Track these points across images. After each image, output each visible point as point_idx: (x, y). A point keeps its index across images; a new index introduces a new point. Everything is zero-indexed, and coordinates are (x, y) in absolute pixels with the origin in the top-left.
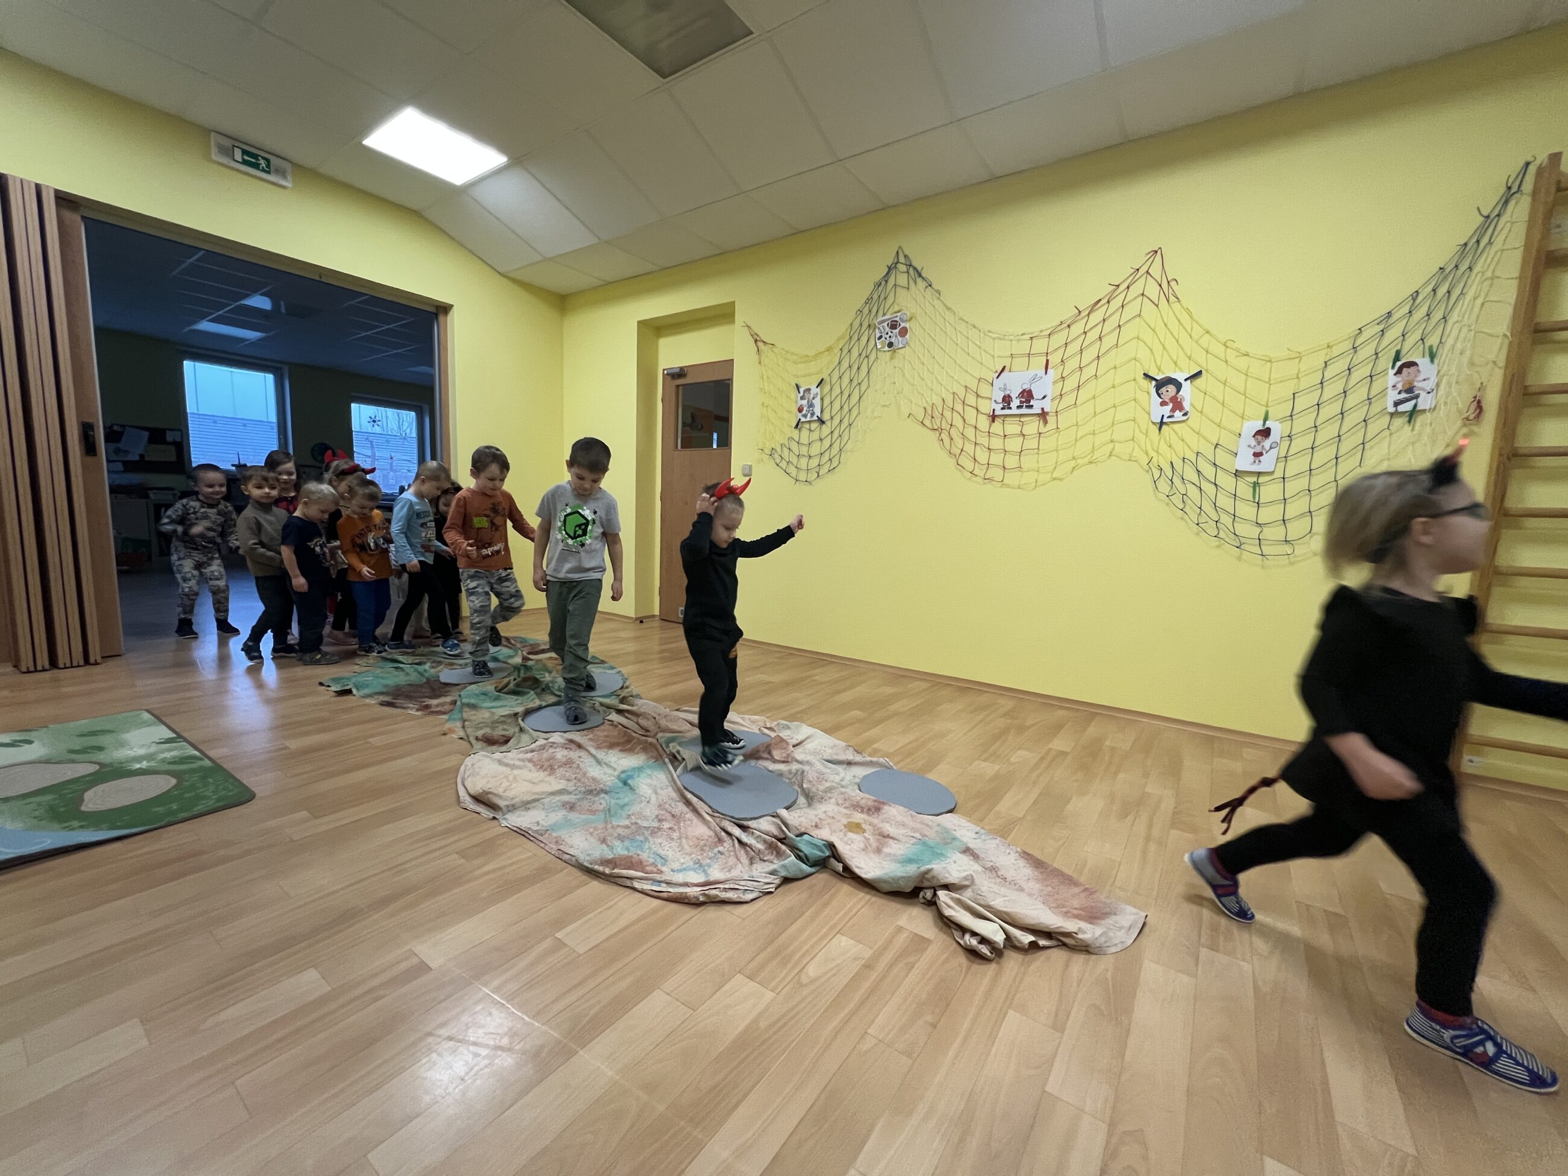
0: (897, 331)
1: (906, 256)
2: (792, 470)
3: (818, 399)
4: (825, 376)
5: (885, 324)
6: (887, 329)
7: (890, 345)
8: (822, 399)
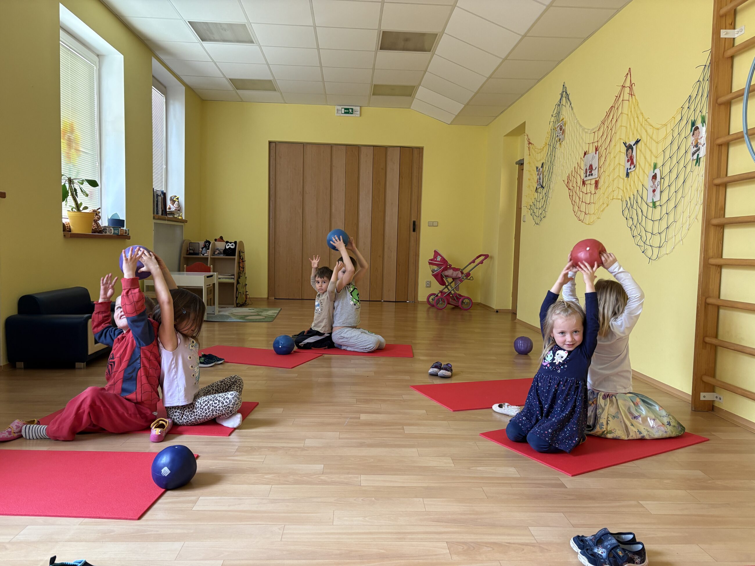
0: (561, 132)
1: (566, 88)
2: (535, 217)
3: (542, 174)
4: (543, 161)
5: (558, 128)
6: (559, 131)
7: (560, 139)
8: (543, 174)
